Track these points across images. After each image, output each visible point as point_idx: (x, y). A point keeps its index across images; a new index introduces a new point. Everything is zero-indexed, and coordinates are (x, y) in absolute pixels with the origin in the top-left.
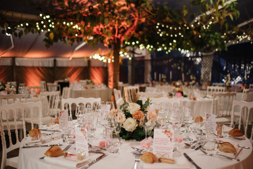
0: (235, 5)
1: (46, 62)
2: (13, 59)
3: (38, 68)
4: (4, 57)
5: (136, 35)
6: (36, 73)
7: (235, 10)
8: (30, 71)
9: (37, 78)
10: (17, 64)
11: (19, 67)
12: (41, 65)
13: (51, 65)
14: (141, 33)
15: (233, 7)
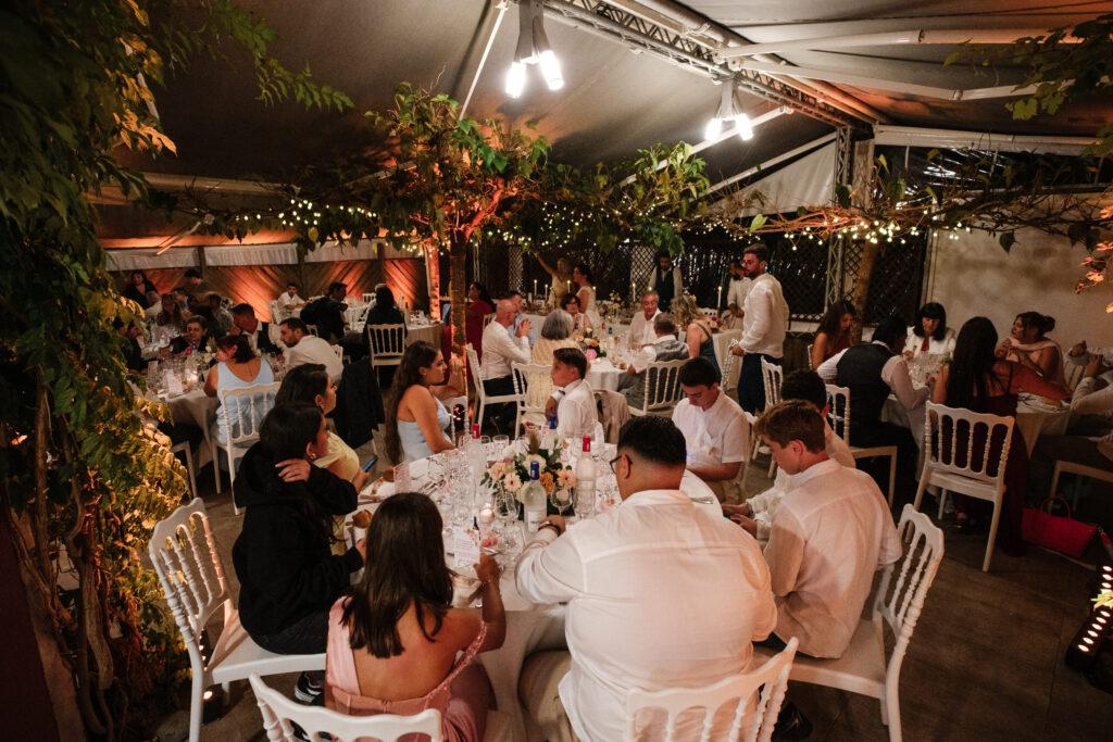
0: (701, 168)
1: (279, 251)
2: (200, 249)
3: (261, 268)
4: (177, 247)
5: (498, 220)
6: (258, 281)
7: (701, 176)
8: (242, 275)
9: (262, 292)
10: (210, 262)
11: (216, 268)
12: (267, 261)
13: (292, 260)
14: (507, 214)
15: (698, 172)
